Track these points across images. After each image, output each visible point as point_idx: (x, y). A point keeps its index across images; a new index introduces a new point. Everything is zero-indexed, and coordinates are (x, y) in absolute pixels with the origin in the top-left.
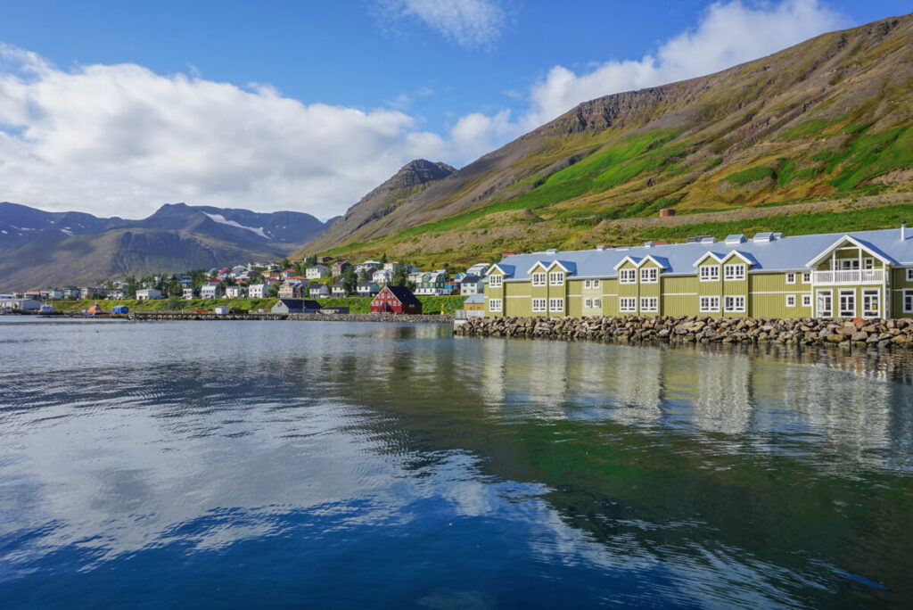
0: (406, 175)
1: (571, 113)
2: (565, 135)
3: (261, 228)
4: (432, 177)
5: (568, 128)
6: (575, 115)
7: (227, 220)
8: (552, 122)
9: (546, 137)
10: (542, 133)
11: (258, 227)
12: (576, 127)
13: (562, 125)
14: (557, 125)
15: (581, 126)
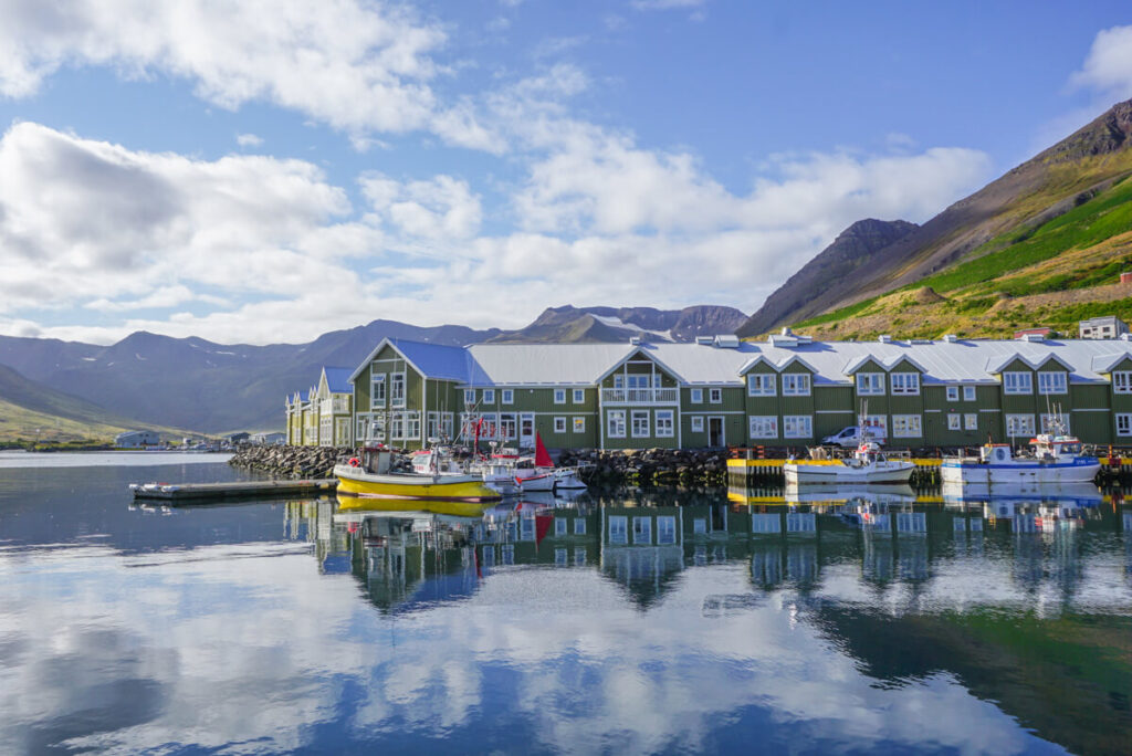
0: (846, 243)
1: (1096, 124)
2: (1086, 159)
3: (669, 332)
4: (885, 243)
5: (1092, 148)
6: (1103, 126)
7: (625, 322)
8: (1064, 141)
9: (1052, 166)
10: (1047, 160)
11: (664, 329)
12: (1105, 144)
13: (1081, 143)
14: (1071, 145)
15: (1114, 142)
